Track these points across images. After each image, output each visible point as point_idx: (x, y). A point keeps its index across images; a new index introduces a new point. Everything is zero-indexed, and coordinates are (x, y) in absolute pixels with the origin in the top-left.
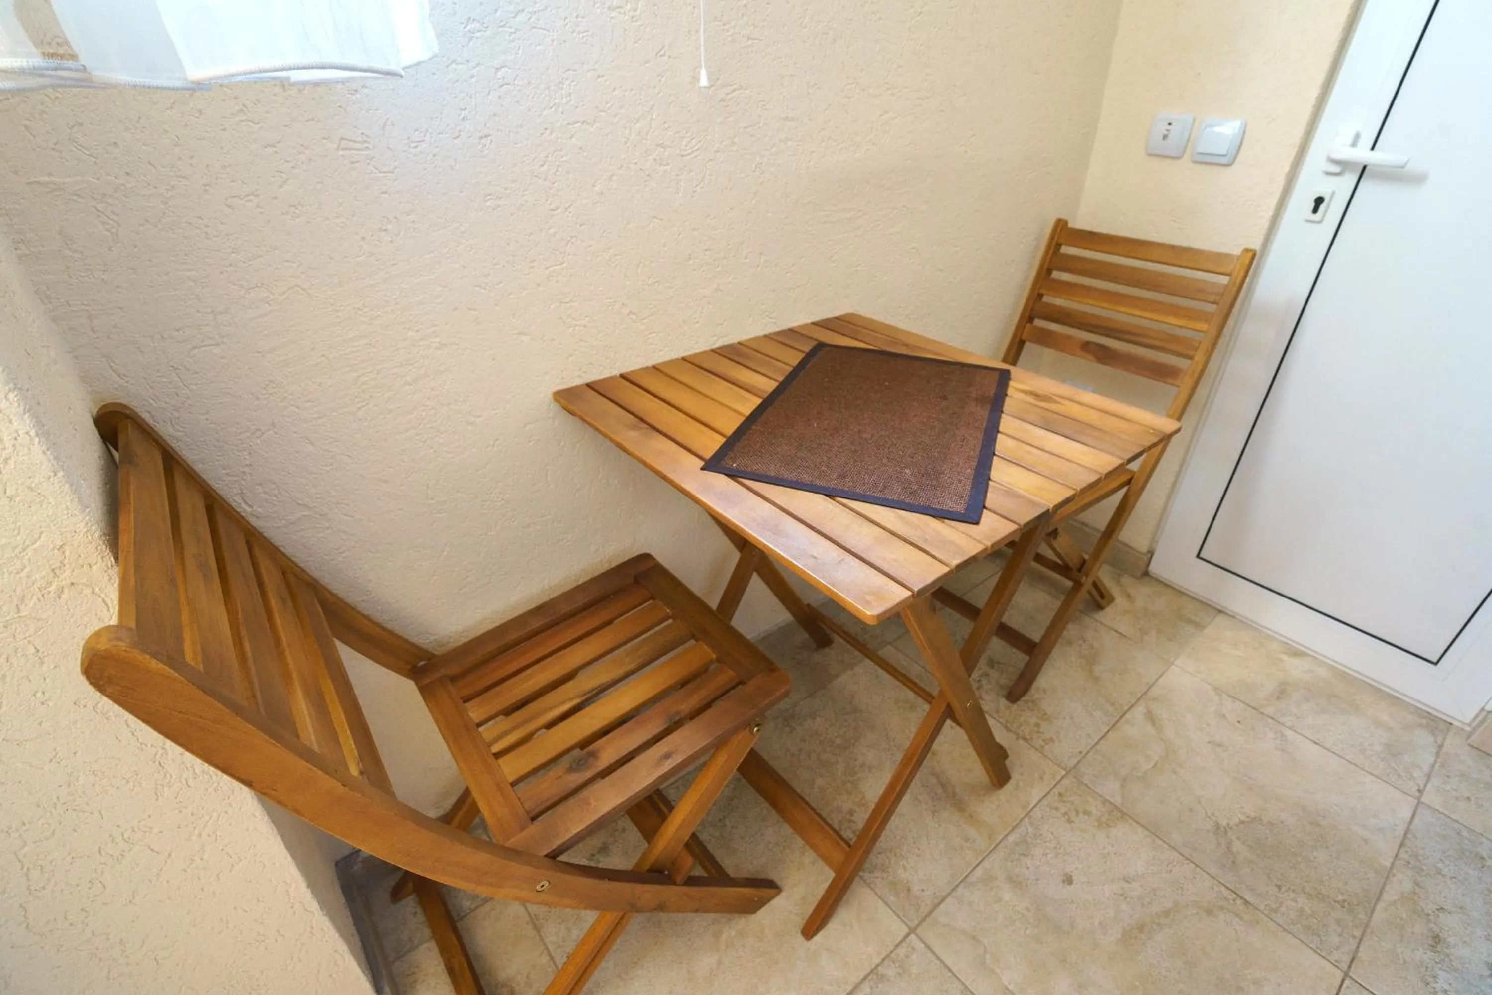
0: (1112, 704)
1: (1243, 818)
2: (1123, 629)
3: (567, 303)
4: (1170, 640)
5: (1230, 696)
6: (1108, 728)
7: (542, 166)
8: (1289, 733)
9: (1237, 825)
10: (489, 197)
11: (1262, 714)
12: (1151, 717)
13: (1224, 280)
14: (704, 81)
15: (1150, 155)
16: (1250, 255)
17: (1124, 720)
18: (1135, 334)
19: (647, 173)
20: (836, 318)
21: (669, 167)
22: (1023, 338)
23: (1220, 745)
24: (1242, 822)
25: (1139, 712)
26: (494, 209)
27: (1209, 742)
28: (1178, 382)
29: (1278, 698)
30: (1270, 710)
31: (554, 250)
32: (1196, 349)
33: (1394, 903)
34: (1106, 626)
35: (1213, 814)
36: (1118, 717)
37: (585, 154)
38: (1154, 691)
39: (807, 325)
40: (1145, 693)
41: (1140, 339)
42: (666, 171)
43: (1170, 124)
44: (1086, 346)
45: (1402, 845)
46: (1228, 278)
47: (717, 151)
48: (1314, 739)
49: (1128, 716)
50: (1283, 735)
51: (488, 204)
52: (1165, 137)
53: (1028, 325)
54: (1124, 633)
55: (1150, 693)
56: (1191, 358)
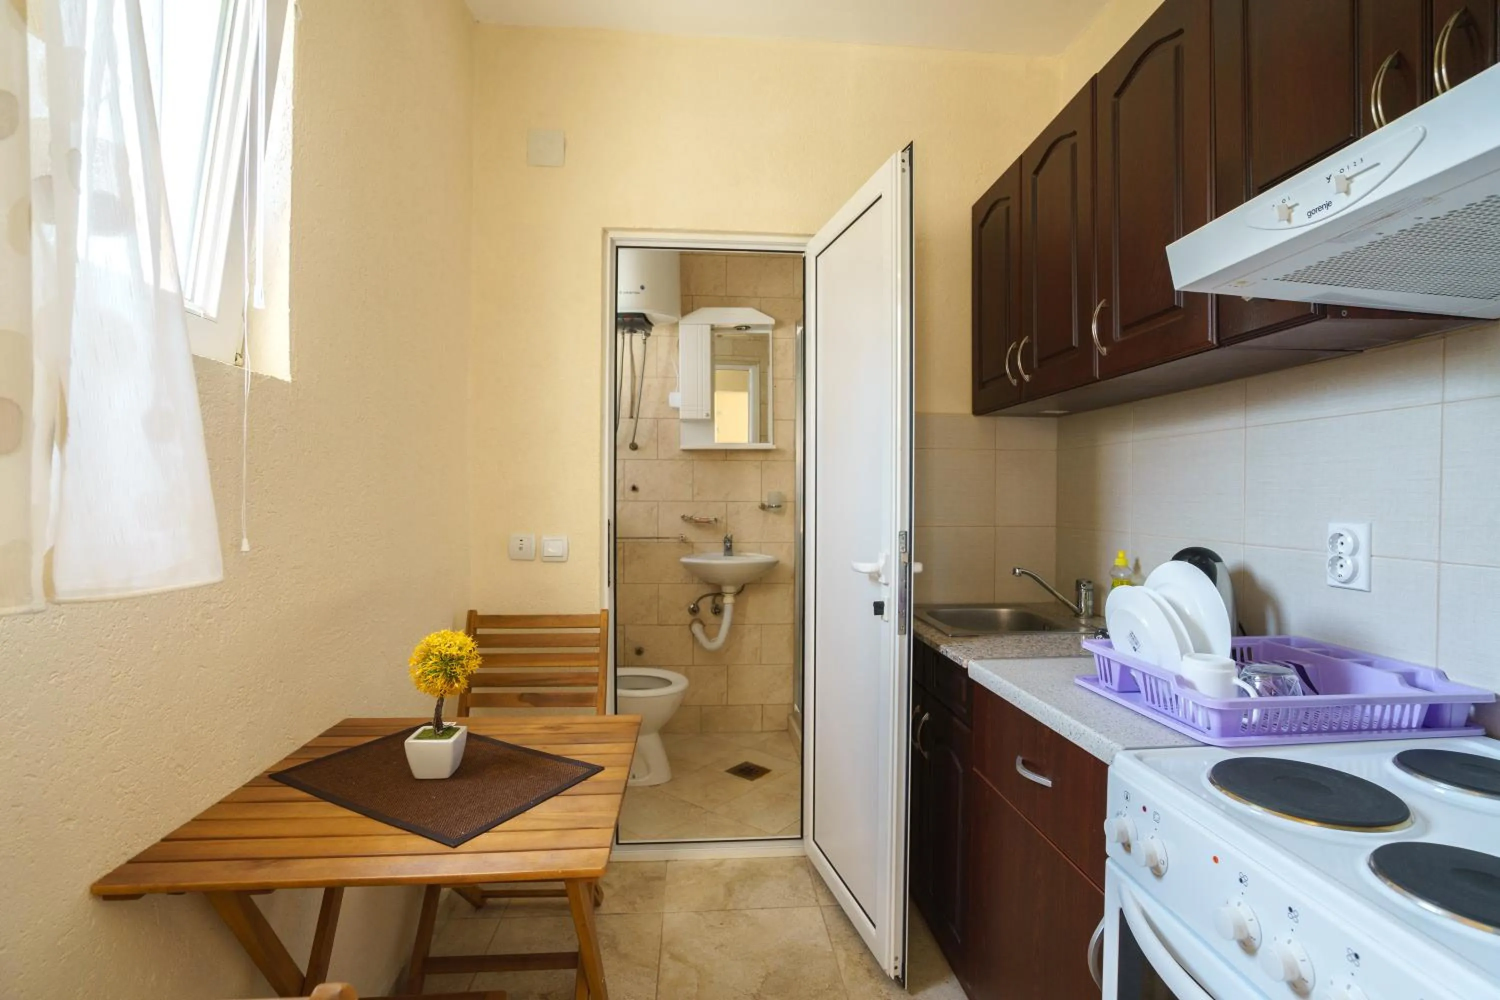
0: (647, 967)
1: (761, 980)
2: (618, 910)
3: (119, 771)
4: (652, 898)
5: (706, 911)
6: (655, 984)
7: (108, 636)
8: (748, 912)
9: (762, 987)
10: (53, 676)
11: (729, 910)
12: (675, 957)
13: (597, 630)
14: (245, 547)
15: (513, 560)
16: (606, 613)
17: (661, 971)
18: (556, 679)
19: (196, 627)
20: (335, 726)
21: (212, 620)
22: (468, 705)
23: (722, 945)
24: (763, 983)
25: (666, 957)
26: (57, 686)
27: (716, 948)
28: (594, 704)
29: (730, 895)
30: (730, 906)
31: (112, 716)
32: (598, 678)
33: (846, 968)
34: (606, 915)
35: (747, 991)
36: (656, 972)
37: (147, 619)
38: (665, 939)
39: (315, 739)
40: (661, 943)
41: (558, 682)
42: (210, 624)
43: (521, 540)
44: (521, 697)
45: (829, 935)
46: (599, 629)
47: (248, 600)
48: (760, 907)
49: (661, 966)
50: (746, 915)
51: (53, 681)
52: (521, 548)
53: (469, 694)
54: (621, 912)
55: (664, 941)
56: (596, 685)
